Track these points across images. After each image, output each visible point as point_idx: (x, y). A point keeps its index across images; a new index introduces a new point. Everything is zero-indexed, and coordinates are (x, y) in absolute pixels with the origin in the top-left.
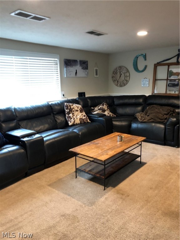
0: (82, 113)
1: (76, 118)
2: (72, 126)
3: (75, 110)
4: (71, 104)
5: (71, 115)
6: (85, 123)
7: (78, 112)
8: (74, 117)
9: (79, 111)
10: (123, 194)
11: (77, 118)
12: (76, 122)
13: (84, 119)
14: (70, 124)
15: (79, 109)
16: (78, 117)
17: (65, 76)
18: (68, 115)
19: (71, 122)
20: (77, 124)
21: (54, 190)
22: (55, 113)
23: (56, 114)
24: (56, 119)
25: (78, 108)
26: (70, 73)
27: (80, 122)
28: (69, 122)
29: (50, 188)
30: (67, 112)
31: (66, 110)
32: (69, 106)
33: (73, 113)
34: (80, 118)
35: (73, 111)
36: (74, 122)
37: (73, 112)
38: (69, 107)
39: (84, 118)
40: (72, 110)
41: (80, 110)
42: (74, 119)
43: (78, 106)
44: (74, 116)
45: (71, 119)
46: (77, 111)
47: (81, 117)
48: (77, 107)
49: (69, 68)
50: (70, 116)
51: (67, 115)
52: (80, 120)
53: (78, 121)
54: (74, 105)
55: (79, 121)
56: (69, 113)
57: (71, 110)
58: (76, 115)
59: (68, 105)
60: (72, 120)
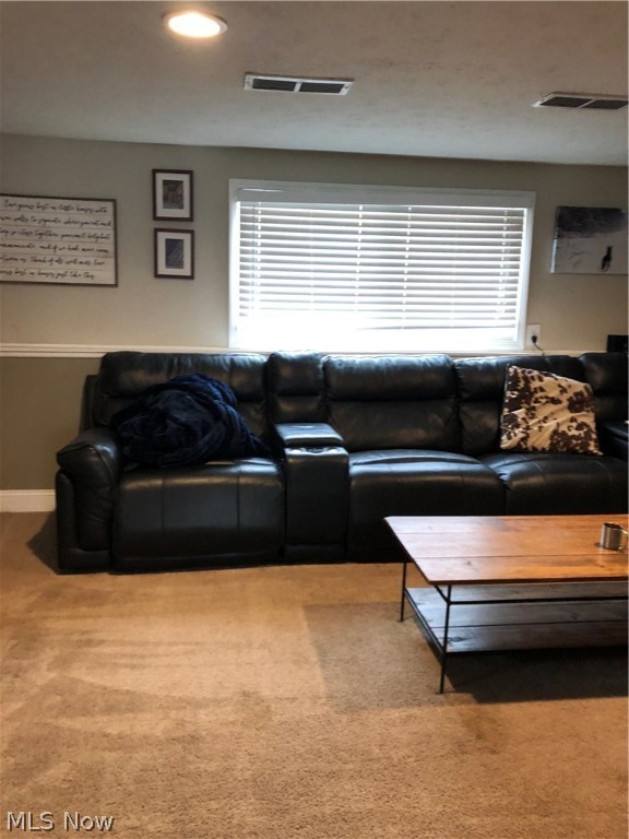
0: (574, 415)
1: (536, 428)
2: (510, 452)
3: (546, 397)
4: (535, 373)
5: (520, 413)
6: (572, 452)
7: (559, 406)
8: (531, 422)
9: (565, 403)
10: (479, 737)
11: (540, 428)
12: (530, 442)
13: (574, 437)
14: (506, 443)
15: (564, 398)
16: (551, 425)
17: (552, 271)
18: (510, 411)
19: (509, 438)
20: (535, 449)
21: (305, 624)
22: (465, 395)
23: (467, 401)
24: (463, 417)
25: (563, 390)
26: (576, 258)
27: (551, 444)
28: (504, 438)
29: (301, 614)
30: (511, 399)
31: (508, 394)
32: (526, 379)
33: (534, 408)
34: (555, 432)
35: (537, 401)
36: (524, 439)
37: (533, 404)
38: (522, 384)
39: (574, 432)
40: (532, 394)
41: (570, 400)
42: (528, 428)
43: (564, 384)
44: (533, 417)
45: (518, 426)
46: (555, 401)
47: (563, 428)
48: (560, 386)
49: (572, 241)
50: (516, 416)
51: (506, 410)
52: (552, 437)
53: (541, 440)
54: (546, 379)
55: (549, 442)
56: (515, 405)
57: (527, 396)
58: (541, 417)
59: (520, 375)
60: (517, 431)
